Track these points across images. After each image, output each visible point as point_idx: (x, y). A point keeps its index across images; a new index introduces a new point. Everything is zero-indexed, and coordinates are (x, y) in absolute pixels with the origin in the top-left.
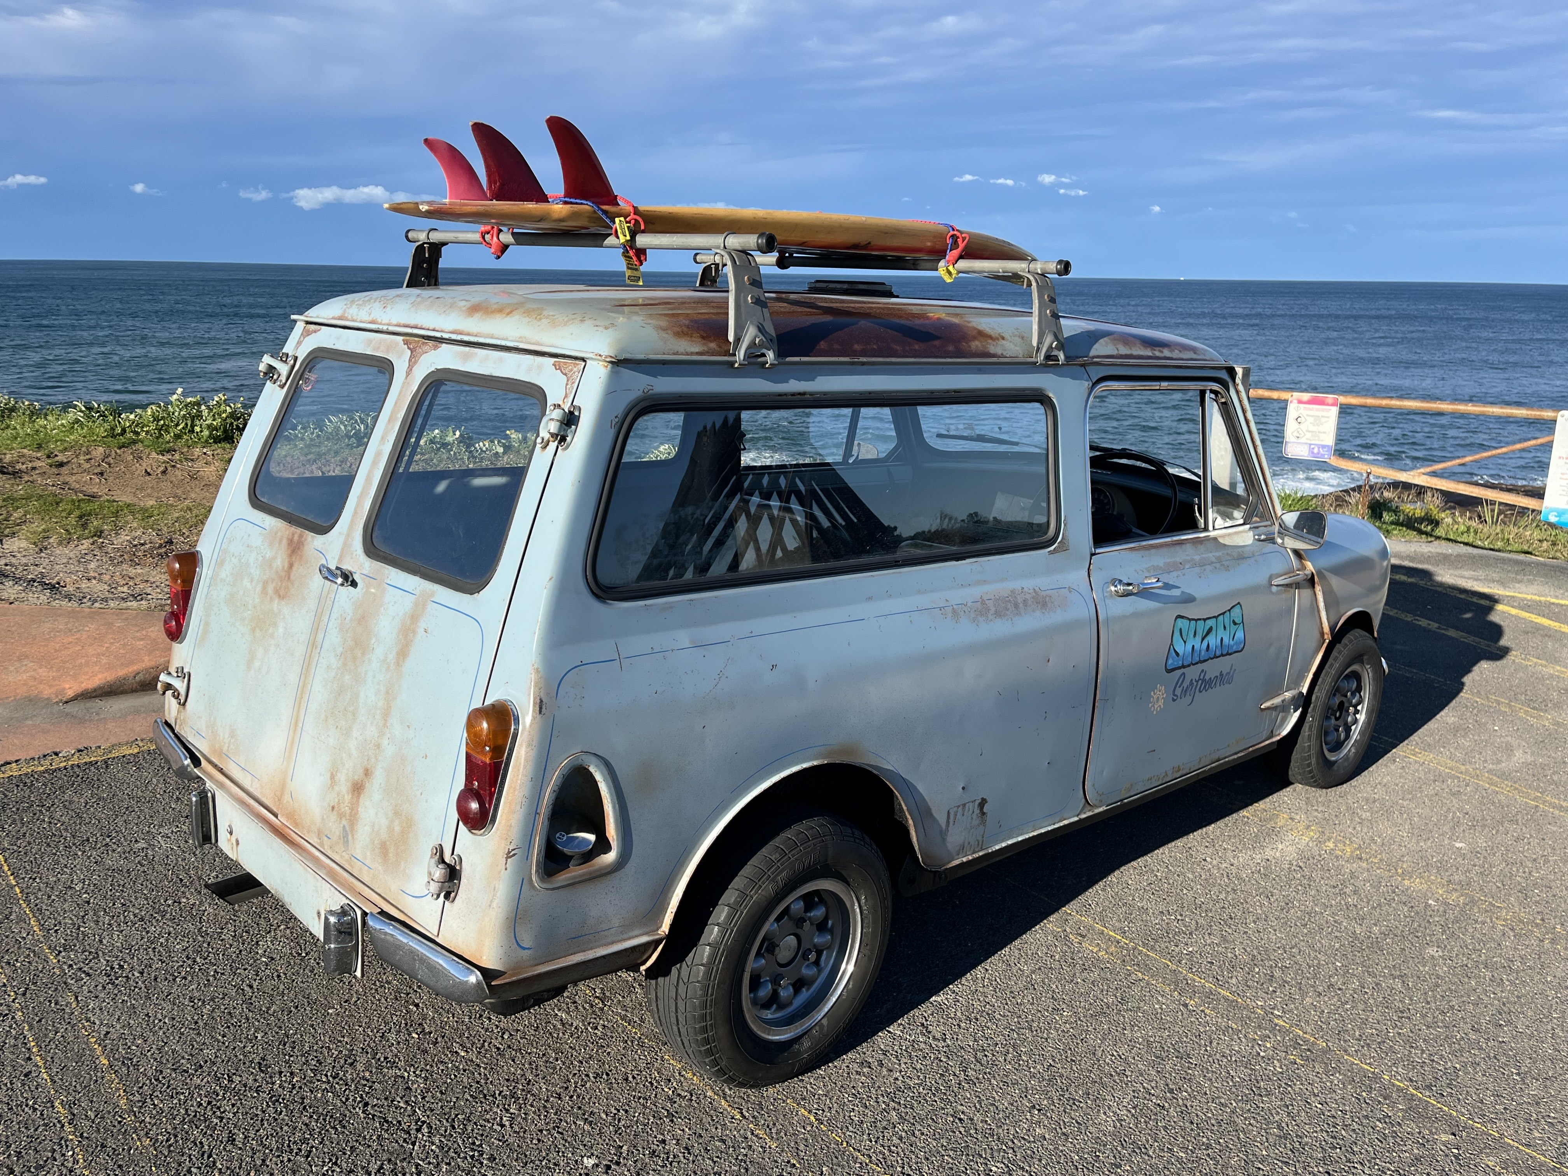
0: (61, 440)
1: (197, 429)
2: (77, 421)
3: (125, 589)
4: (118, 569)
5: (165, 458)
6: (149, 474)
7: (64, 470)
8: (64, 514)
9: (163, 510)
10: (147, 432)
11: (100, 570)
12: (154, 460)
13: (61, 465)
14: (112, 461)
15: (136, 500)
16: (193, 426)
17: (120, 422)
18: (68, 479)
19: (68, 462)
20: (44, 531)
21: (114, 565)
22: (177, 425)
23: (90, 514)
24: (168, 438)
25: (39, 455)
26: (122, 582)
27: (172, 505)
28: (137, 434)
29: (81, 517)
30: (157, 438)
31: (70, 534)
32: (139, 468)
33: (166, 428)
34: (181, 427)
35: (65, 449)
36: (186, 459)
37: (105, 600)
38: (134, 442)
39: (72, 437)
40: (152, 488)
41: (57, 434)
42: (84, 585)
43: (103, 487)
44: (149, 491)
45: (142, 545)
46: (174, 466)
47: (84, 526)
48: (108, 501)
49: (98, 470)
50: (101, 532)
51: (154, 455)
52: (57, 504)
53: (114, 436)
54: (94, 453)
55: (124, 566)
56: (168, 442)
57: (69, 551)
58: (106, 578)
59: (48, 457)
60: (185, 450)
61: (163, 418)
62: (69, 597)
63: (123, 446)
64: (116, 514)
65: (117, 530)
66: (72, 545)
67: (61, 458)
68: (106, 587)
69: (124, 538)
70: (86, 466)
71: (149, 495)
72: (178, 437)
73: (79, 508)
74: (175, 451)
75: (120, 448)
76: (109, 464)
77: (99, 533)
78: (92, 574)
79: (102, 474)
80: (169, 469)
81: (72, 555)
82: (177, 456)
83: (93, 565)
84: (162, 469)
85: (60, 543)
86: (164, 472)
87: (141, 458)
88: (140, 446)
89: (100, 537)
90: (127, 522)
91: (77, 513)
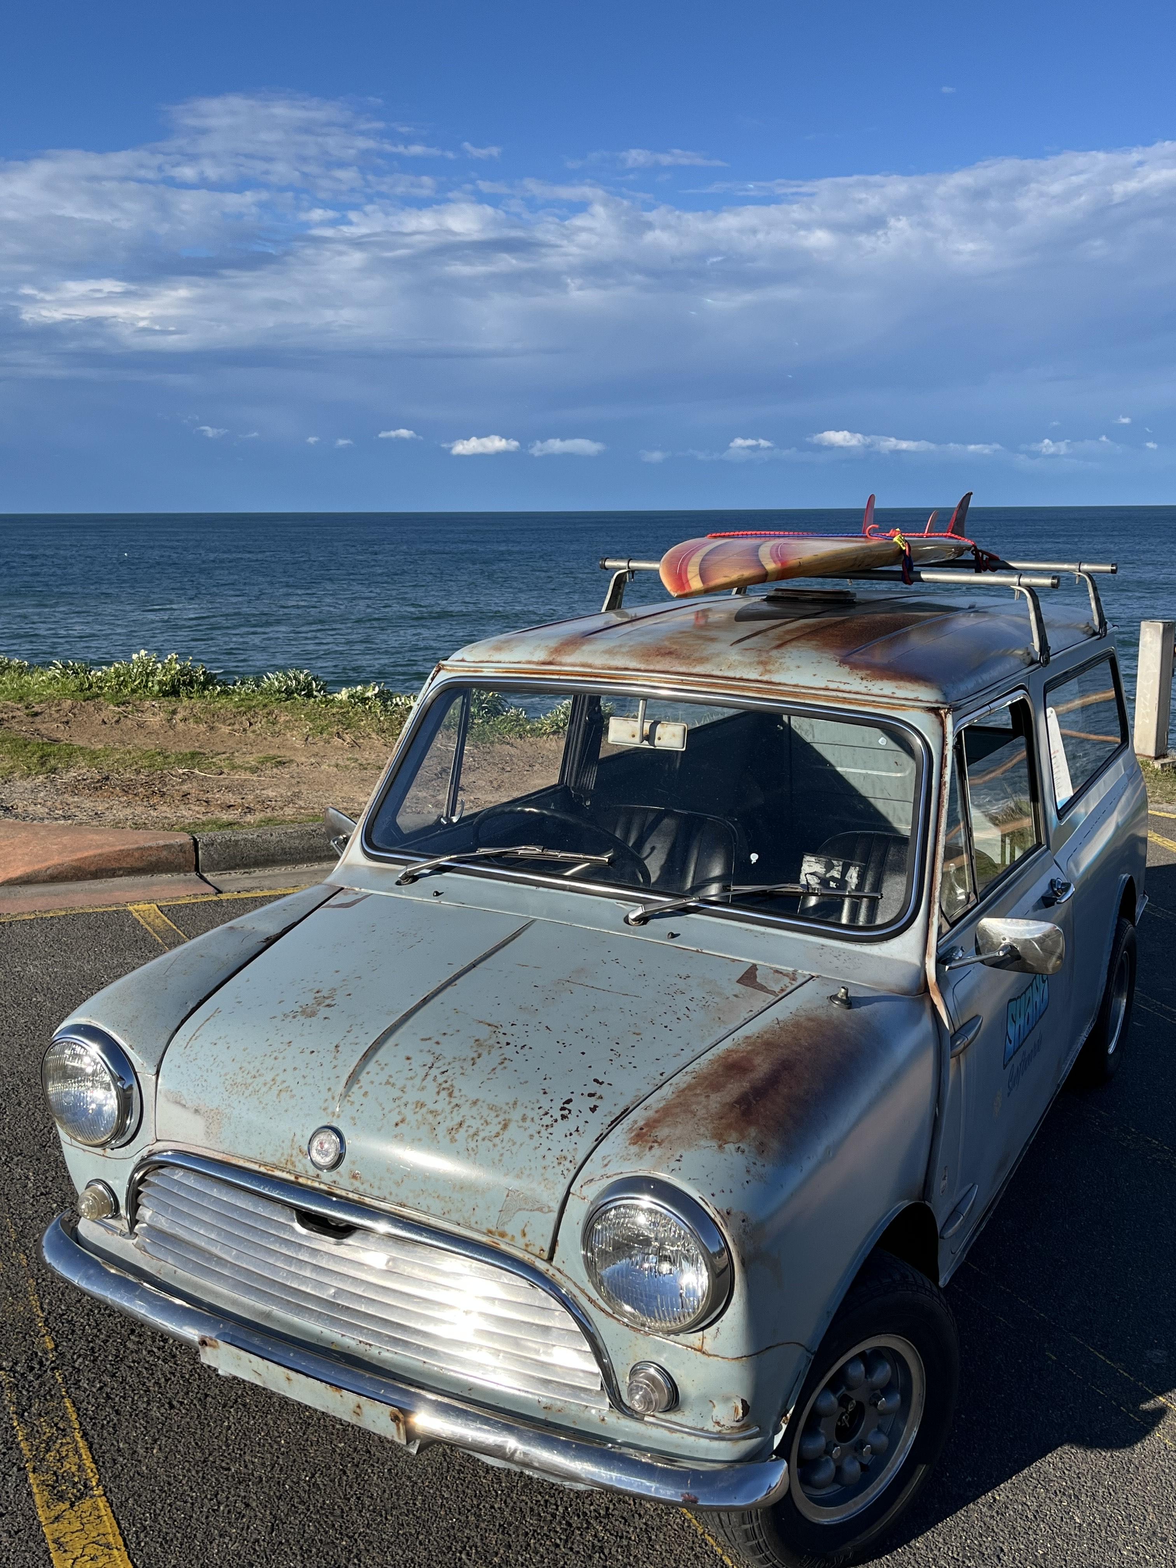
0: (39, 694)
1: (150, 684)
2: (55, 677)
3: (60, 812)
4: (61, 797)
5: (120, 710)
6: (105, 723)
7: (38, 719)
8: (29, 755)
9: (108, 752)
10: (109, 687)
11: (45, 799)
12: (111, 710)
13: (36, 714)
14: (77, 712)
15: (89, 745)
16: (147, 682)
17: (88, 679)
18: (39, 727)
19: (41, 713)
20: (11, 767)
21: (57, 795)
22: (135, 681)
23: (49, 755)
24: (125, 692)
25: (20, 706)
26: (60, 807)
27: (116, 749)
28: (101, 688)
29: (42, 757)
30: (117, 692)
31: (30, 770)
32: (97, 718)
33: (124, 684)
34: (137, 682)
35: (41, 702)
36: (137, 711)
37: (43, 819)
38: (98, 696)
39: (49, 691)
40: (105, 734)
41: (38, 688)
42: (31, 809)
43: (65, 734)
44: (102, 738)
45: (85, 780)
46: (126, 717)
47: (43, 764)
48: (66, 744)
49: (65, 719)
50: (55, 769)
51: (112, 707)
52: (26, 746)
53: (82, 690)
54: (64, 705)
55: (66, 796)
56: (125, 696)
57: (27, 784)
58: (49, 803)
59: (27, 708)
60: (138, 702)
61: (124, 674)
62: (16, 816)
63: (88, 699)
64: (70, 755)
65: (68, 768)
66: (30, 779)
67: (37, 709)
68: (47, 810)
69: (73, 774)
70: (56, 715)
71: (101, 741)
72: (134, 691)
73: (42, 749)
74: (129, 703)
75: (85, 701)
76: (74, 714)
77: (54, 770)
78: (39, 801)
79: (67, 723)
80: (122, 719)
81: (28, 786)
82: (130, 709)
83: (42, 794)
84: (116, 719)
85: (21, 777)
86: (117, 722)
87: (101, 709)
88: (101, 699)
89: (53, 773)
90: (77, 762)
91: (40, 753)
